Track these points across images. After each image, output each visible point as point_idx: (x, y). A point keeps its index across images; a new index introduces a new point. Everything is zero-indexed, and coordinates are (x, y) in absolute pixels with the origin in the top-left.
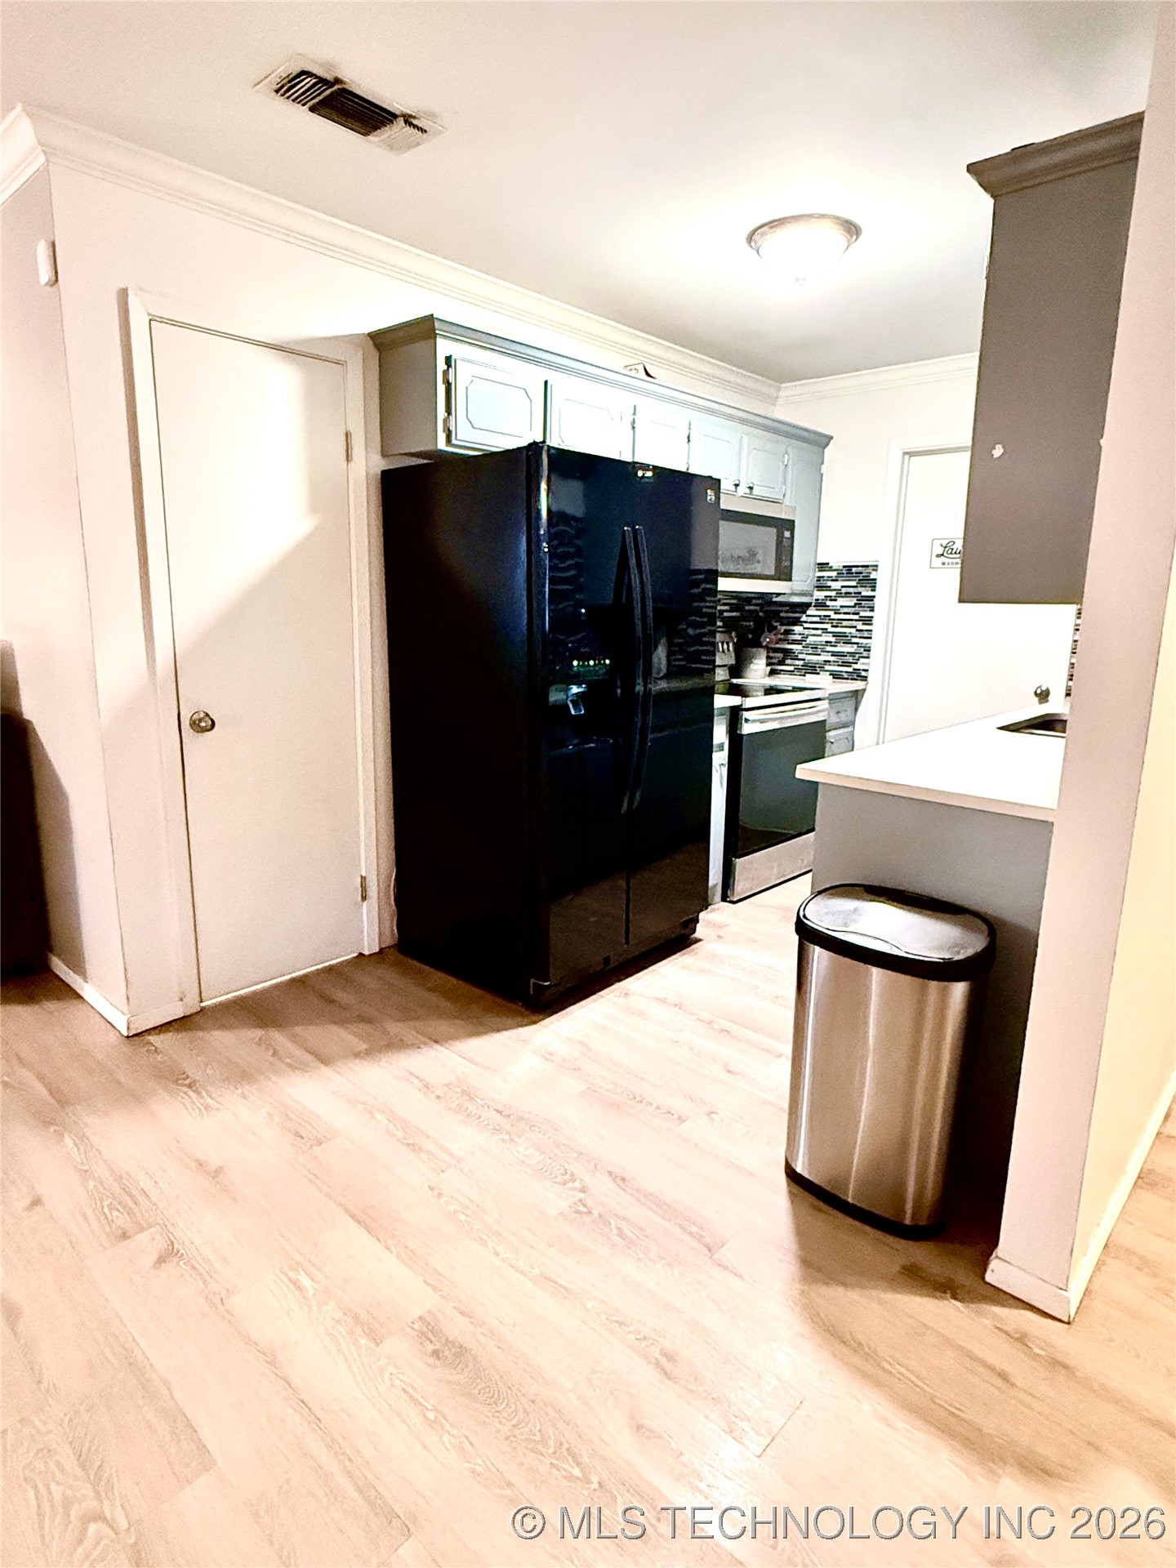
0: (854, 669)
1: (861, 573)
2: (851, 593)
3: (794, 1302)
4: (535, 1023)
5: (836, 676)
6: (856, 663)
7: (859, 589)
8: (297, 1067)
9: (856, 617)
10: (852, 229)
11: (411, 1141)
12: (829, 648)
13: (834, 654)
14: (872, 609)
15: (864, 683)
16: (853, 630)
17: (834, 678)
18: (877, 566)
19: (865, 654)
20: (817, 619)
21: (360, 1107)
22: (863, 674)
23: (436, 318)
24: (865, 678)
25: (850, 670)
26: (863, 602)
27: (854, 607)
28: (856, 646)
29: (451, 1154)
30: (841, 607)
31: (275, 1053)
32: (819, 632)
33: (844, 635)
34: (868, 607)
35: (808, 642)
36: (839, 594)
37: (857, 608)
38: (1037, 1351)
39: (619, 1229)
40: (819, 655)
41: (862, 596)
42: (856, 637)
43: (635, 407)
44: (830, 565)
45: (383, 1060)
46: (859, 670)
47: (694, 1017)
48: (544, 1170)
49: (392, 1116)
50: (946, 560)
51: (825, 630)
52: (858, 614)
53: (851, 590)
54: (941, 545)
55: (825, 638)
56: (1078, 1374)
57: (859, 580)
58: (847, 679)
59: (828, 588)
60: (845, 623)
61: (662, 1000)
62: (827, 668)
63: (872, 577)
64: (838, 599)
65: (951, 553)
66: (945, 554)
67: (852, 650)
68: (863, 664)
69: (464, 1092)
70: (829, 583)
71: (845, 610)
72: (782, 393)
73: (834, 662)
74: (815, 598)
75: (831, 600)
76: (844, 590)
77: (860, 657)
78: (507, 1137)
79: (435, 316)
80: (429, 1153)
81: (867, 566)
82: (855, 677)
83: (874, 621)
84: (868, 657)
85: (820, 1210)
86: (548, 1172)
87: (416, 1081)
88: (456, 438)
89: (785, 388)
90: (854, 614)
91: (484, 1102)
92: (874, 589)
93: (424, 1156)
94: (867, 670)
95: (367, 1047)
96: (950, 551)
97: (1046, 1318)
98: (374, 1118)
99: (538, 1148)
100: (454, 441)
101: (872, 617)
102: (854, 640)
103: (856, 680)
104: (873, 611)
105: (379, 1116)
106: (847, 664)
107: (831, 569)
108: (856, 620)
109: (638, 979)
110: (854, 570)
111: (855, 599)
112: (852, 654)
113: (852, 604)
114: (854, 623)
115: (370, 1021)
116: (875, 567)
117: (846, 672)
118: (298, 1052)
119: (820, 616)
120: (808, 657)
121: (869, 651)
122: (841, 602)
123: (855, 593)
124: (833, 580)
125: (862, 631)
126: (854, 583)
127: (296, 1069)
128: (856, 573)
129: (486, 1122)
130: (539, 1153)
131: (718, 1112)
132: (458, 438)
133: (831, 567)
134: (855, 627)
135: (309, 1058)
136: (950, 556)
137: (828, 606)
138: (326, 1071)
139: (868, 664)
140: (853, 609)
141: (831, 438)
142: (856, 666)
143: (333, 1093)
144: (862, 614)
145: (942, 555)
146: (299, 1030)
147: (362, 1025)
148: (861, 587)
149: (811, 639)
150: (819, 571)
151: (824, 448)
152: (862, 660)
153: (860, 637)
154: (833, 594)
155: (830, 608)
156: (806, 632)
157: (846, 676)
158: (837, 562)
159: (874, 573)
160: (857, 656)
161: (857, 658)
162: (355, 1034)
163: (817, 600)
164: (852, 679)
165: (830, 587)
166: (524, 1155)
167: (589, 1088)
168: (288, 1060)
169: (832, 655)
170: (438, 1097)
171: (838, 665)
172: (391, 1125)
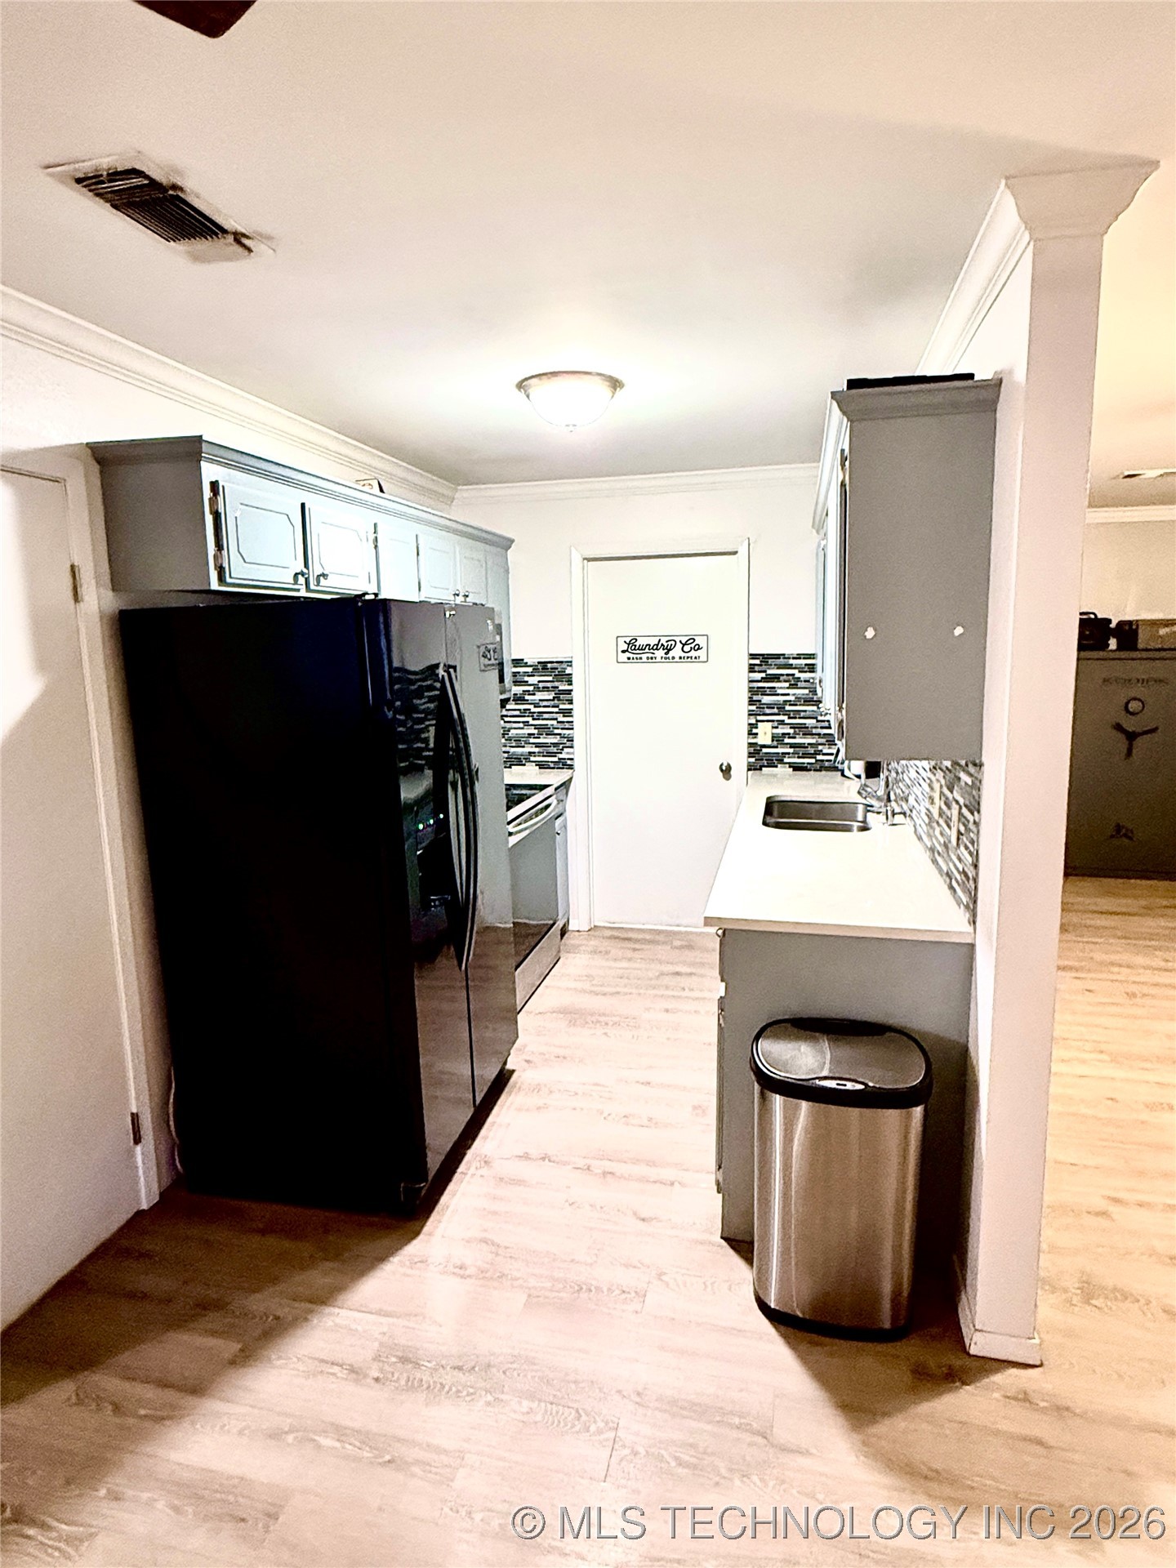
0: (559, 759)
1: (557, 669)
2: (548, 688)
3: (865, 1457)
4: (417, 1234)
5: (542, 766)
6: (561, 753)
7: (556, 684)
8: (164, 1416)
9: (556, 710)
10: (615, 384)
11: (388, 1458)
12: (532, 740)
13: (537, 745)
14: (571, 702)
15: (571, 771)
16: (555, 722)
17: (540, 768)
18: (571, 662)
19: (568, 744)
20: (517, 713)
21: (290, 1438)
22: (569, 762)
23: (206, 441)
24: (571, 767)
25: (556, 759)
26: (561, 696)
27: (553, 700)
28: (558, 737)
29: (446, 1452)
30: (540, 700)
31: (117, 1408)
32: (521, 725)
33: (545, 727)
34: (567, 700)
35: (510, 735)
36: (537, 689)
37: (556, 702)
38: (1042, 1404)
39: (676, 1459)
40: (523, 747)
41: (559, 691)
42: (558, 728)
43: (375, 525)
44: (525, 661)
45: (273, 1357)
46: (565, 759)
47: (570, 1167)
48: (556, 1422)
49: (340, 1432)
50: (631, 656)
51: (526, 723)
52: (558, 707)
53: (549, 685)
54: (625, 642)
55: (526, 731)
56: (1077, 1411)
57: (555, 675)
58: (553, 768)
59: (526, 683)
60: (546, 716)
61: (526, 1157)
62: (532, 759)
63: (567, 672)
64: (537, 693)
65: (635, 649)
66: (629, 650)
67: (555, 741)
68: (568, 753)
69: (404, 1360)
70: (526, 679)
71: (545, 703)
72: (457, 495)
73: (539, 752)
74: (513, 693)
75: (529, 695)
76: (541, 685)
77: (563, 747)
78: (489, 1398)
79: (204, 438)
80: (417, 1462)
81: (562, 662)
82: (561, 766)
83: (574, 713)
84: (572, 747)
85: (817, 1344)
86: (562, 1424)
87: (336, 1369)
88: (230, 577)
89: (461, 490)
90: (553, 707)
91: (434, 1363)
92: (570, 683)
93: (416, 1469)
94: (572, 759)
95: (239, 1346)
96: (633, 647)
97: (1026, 1368)
98: (319, 1447)
99: (531, 1396)
100: (229, 580)
101: (572, 709)
102: (556, 731)
103: (563, 768)
104: (572, 703)
105: (326, 1442)
106: (553, 755)
107: (526, 665)
108: (557, 713)
109: (486, 1138)
110: (549, 665)
111: (553, 693)
112: (555, 745)
113: (551, 697)
114: (555, 716)
115: (218, 1305)
116: (570, 663)
117: (552, 762)
118: (149, 1392)
119: (519, 710)
120: (512, 750)
121: (572, 741)
122: (539, 696)
123: (552, 687)
124: (529, 676)
125: (563, 722)
126: (550, 678)
127: (163, 1419)
128: (551, 669)
129: (454, 1389)
130: (537, 1403)
131: (666, 1272)
132: (232, 576)
133: (526, 663)
134: (556, 719)
135: (170, 1395)
136: (634, 652)
137: (528, 700)
138: (211, 1405)
139: (573, 753)
140: (552, 703)
141: (512, 541)
142: (561, 756)
143: (241, 1433)
144: (561, 707)
145: (627, 651)
146: (125, 1358)
147: (211, 1315)
148: (557, 681)
149: (513, 732)
150: (515, 667)
151: (507, 550)
152: (566, 750)
153: (562, 729)
154: (531, 688)
155: (530, 702)
156: (508, 725)
157: (552, 765)
158: (532, 658)
159: (569, 668)
160: (561, 746)
161: (561, 748)
162: (214, 1333)
163: (514, 694)
164: (558, 768)
165: (527, 682)
166: (523, 1414)
167: (529, 1296)
168: (142, 1412)
169: (536, 747)
170: (377, 1380)
171: (543, 756)
172: (347, 1446)
